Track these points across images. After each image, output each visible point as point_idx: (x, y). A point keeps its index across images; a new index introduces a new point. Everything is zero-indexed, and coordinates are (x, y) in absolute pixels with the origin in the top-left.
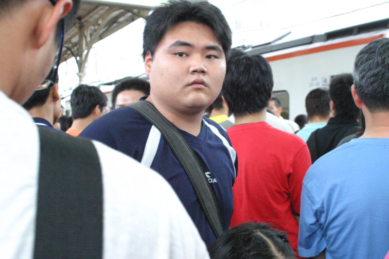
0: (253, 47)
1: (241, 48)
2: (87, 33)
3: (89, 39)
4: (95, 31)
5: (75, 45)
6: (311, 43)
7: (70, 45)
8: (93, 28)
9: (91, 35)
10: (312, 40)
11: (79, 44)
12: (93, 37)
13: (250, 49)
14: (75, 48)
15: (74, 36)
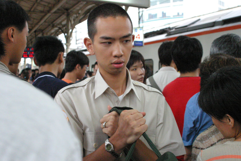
0: (176, 29)
1: (168, 29)
2: (72, 19)
3: (73, 22)
4: (77, 17)
5: (64, 26)
6: (213, 26)
7: (61, 26)
8: (75, 16)
9: (74, 20)
10: (214, 24)
11: (66, 25)
12: (76, 21)
13: (174, 30)
14: (64, 28)
15: (63, 20)
